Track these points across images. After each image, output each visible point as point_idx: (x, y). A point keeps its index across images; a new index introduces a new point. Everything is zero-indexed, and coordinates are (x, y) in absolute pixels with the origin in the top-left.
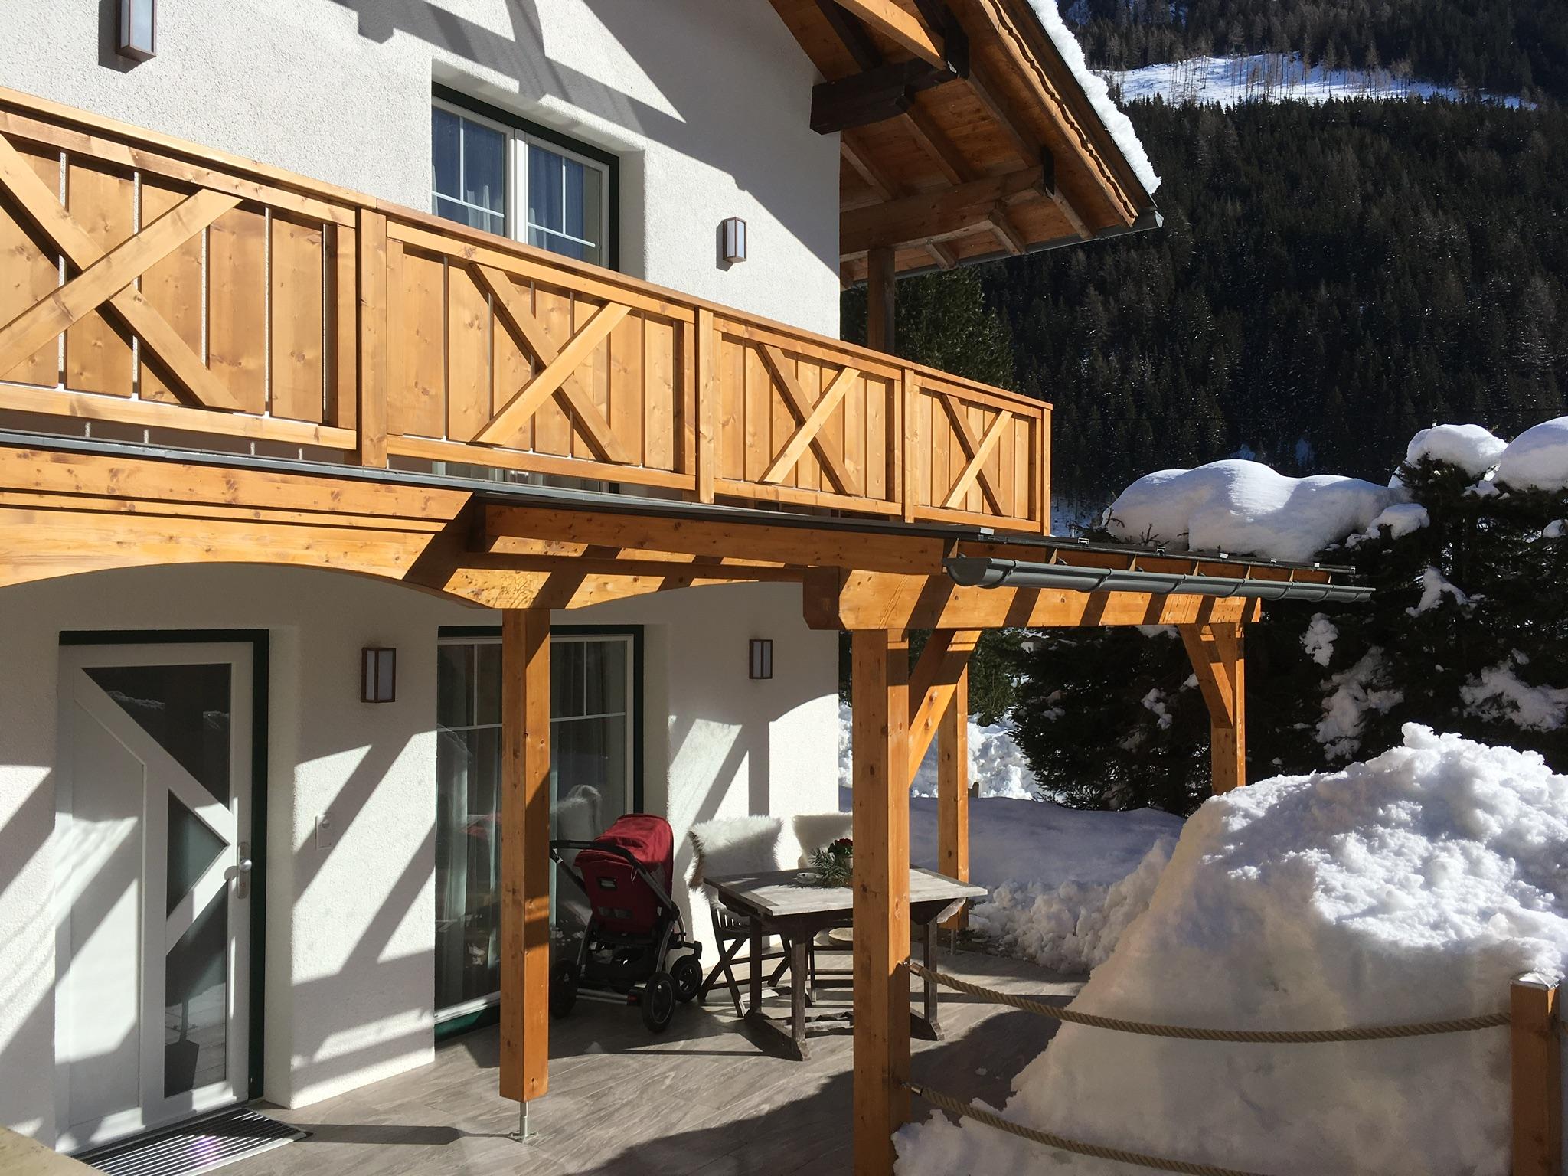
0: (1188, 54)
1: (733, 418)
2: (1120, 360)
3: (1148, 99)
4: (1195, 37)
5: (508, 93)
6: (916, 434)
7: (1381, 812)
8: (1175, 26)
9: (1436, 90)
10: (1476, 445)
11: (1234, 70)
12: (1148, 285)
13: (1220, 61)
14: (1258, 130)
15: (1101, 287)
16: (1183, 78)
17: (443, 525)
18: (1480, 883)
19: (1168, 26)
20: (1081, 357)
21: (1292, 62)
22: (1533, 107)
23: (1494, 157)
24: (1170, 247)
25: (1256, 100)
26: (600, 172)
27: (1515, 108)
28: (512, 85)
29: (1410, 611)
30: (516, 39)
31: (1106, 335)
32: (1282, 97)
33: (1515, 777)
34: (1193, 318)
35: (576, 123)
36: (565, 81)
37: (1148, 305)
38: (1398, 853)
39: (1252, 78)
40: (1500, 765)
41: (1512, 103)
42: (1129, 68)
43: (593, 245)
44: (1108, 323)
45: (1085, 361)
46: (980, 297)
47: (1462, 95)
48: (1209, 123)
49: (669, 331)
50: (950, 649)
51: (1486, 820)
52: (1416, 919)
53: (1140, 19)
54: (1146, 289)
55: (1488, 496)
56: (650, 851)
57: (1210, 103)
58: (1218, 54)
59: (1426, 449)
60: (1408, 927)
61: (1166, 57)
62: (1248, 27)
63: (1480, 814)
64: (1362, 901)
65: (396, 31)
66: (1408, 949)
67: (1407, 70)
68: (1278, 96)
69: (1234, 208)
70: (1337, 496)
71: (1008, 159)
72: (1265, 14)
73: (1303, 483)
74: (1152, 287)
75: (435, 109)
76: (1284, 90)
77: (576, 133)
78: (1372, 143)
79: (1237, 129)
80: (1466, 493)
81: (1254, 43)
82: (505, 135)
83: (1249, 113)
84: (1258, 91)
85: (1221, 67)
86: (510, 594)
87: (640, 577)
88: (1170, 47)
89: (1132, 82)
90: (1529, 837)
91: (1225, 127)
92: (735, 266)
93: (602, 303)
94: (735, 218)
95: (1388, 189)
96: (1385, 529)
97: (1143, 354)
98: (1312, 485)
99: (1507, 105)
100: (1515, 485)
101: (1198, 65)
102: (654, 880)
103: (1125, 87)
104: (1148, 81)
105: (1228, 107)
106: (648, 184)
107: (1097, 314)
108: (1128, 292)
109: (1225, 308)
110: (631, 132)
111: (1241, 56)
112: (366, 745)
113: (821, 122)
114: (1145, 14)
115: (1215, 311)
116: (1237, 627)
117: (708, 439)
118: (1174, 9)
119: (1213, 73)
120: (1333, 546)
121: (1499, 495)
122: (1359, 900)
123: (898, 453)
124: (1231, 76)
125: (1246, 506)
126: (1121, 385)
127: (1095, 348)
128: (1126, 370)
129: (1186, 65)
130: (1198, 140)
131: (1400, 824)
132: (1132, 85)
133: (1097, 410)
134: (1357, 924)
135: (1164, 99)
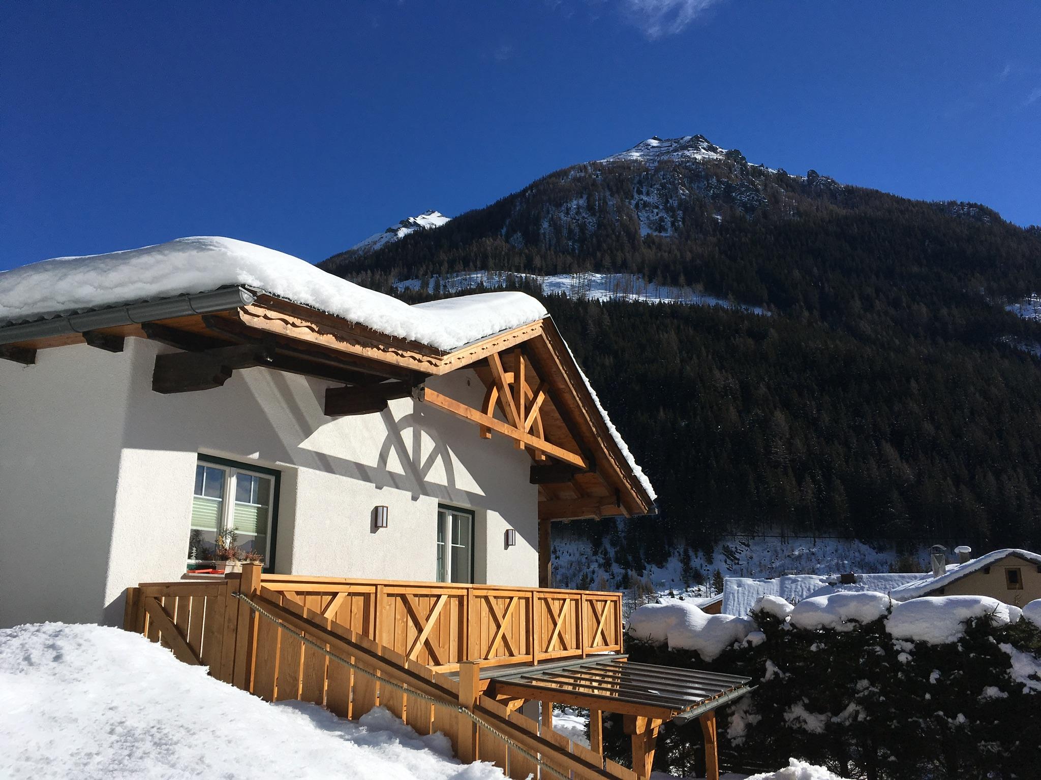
0: (580, 270)
3: (558, 294)
4: (584, 261)
8: (572, 253)
9: (717, 301)
11: (606, 281)
13: (598, 275)
14: (621, 317)
16: (578, 282)
19: (569, 253)
21: (638, 279)
22: (769, 314)
23: (750, 341)
25: (619, 300)
26: (469, 518)
27: (760, 314)
29: (762, 679)
32: (634, 299)
39: (617, 287)
41: (758, 311)
42: (546, 275)
47: (732, 305)
48: (593, 310)
49: (524, 601)
53: (552, 248)
55: (788, 630)
57: (594, 299)
58: (597, 271)
61: (567, 271)
62: (613, 258)
67: (702, 289)
68: (631, 298)
71: (601, 490)
72: (622, 252)
76: (634, 295)
78: (684, 329)
79: (609, 315)
80: (780, 627)
81: (616, 267)
83: (615, 307)
84: (620, 295)
85: (599, 279)
88: (570, 265)
89: (549, 283)
91: (602, 313)
92: (510, 547)
94: (510, 529)
95: (694, 357)
96: (749, 642)
99: (756, 312)
101: (586, 276)
104: (558, 283)
111: (610, 274)
114: (555, 245)
119: (594, 282)
120: (729, 648)
121: (792, 629)
123: (580, 628)
129: (579, 276)
130: (587, 320)
135: (567, 294)
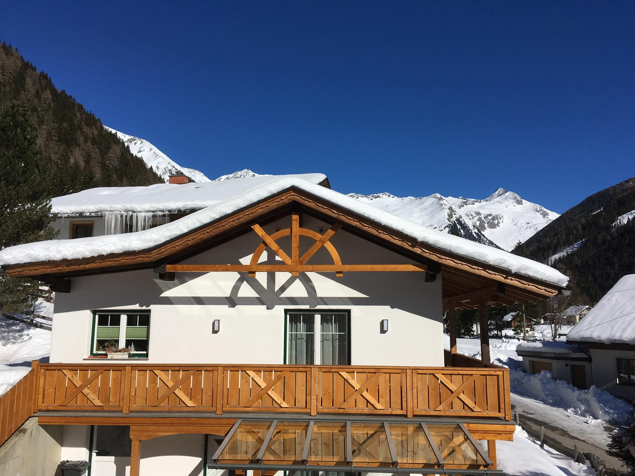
1: (329, 392)
26: (346, 314)
30: (309, 296)
36: (325, 300)
43: (344, 333)
49: (305, 374)
65: (275, 306)
82: (313, 315)
93: (281, 371)
94: (385, 319)
110: (348, 306)
117: (314, 399)
123: (404, 395)
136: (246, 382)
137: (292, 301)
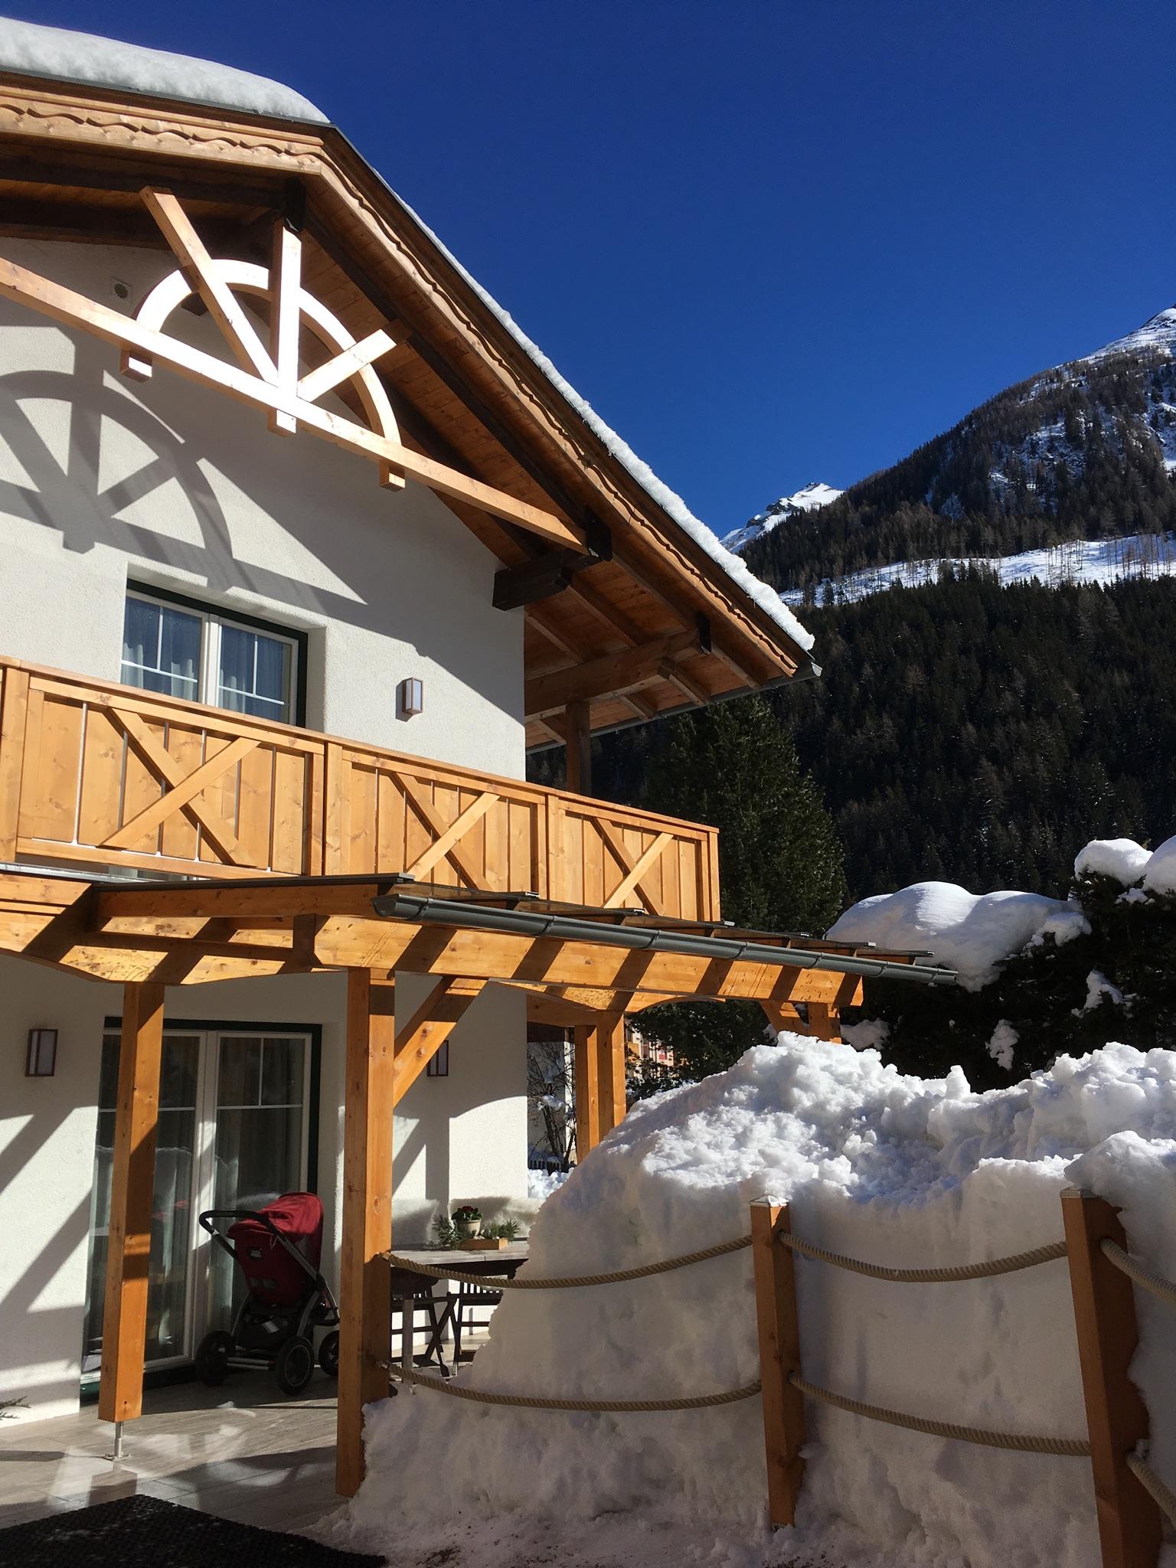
0: (1062, 540)
1: (366, 833)
2: (1020, 829)
3: (1026, 582)
4: (1068, 524)
5: (198, 587)
6: (562, 851)
7: (726, 1094)
8: (1047, 514)
10: (1125, 857)
11: (1109, 552)
12: (1041, 755)
13: (1094, 544)
14: (1139, 605)
15: (994, 758)
16: (1059, 561)
17: (63, 909)
18: (781, 1143)
19: (1040, 516)
20: (980, 826)
21: (1166, 541)
24: (1060, 718)
25: (1134, 578)
26: (291, 646)
28: (202, 581)
29: (1076, 1012)
30: (206, 546)
31: (1003, 804)
32: (1160, 574)
33: (834, 1063)
34: (1092, 785)
35: (262, 608)
36: (251, 576)
37: (1043, 773)
38: (728, 1125)
39: (1128, 558)
40: (825, 1055)
42: (1005, 555)
43: (282, 703)
44: (1005, 793)
45: (984, 830)
46: (796, 760)
48: (1087, 599)
49: (301, 761)
50: (449, 992)
51: (799, 1097)
52: (717, 1170)
53: (1012, 511)
54: (1039, 759)
55: (1137, 902)
56: (296, 1222)
57: (1088, 582)
58: (1092, 537)
59: (1085, 862)
60: (708, 1176)
61: (1040, 543)
62: (1119, 512)
63: (796, 1092)
64: (680, 1158)
65: (96, 544)
66: (702, 1191)
68: (1155, 573)
69: (1121, 679)
70: (1012, 909)
71: (672, 625)
72: (1134, 501)
73: (983, 899)
74: (1045, 756)
75: (128, 598)
76: (1161, 567)
77: (263, 615)
79: (1117, 605)
80: (1118, 901)
81: (1125, 526)
82: (201, 619)
83: (1127, 591)
84: (1135, 569)
85: (1096, 550)
86: (126, 969)
87: (259, 960)
88: (1044, 533)
89: (1009, 567)
90: (828, 1107)
91: (1105, 603)
92: (415, 717)
93: (233, 738)
94: (411, 679)
96: (1049, 937)
97: (1043, 821)
98: (990, 900)
100: (1161, 891)
101: (1073, 549)
102: (299, 1252)
103: (1002, 572)
104: (1025, 565)
105: (1106, 585)
106: (328, 653)
107: (991, 784)
108: (1021, 761)
109: (1123, 774)
110: (313, 613)
111: (1115, 539)
112: (27, 1114)
113: (503, 599)
114: (1016, 506)
115: (1113, 778)
116: (830, 1009)
117: (334, 849)
118: (1044, 500)
119: (1088, 555)
120: (1012, 956)
121: (1147, 901)
122: (677, 1156)
123: (542, 866)
124: (1106, 557)
125: (930, 921)
126: (1023, 852)
127: (993, 817)
128: (1026, 837)
129: (1061, 549)
130: (1079, 617)
131: (739, 1104)
132: (1009, 570)
133: (1001, 878)
134: (668, 1175)
135: (1042, 581)
136: (106, 755)
137: (148, 543)
